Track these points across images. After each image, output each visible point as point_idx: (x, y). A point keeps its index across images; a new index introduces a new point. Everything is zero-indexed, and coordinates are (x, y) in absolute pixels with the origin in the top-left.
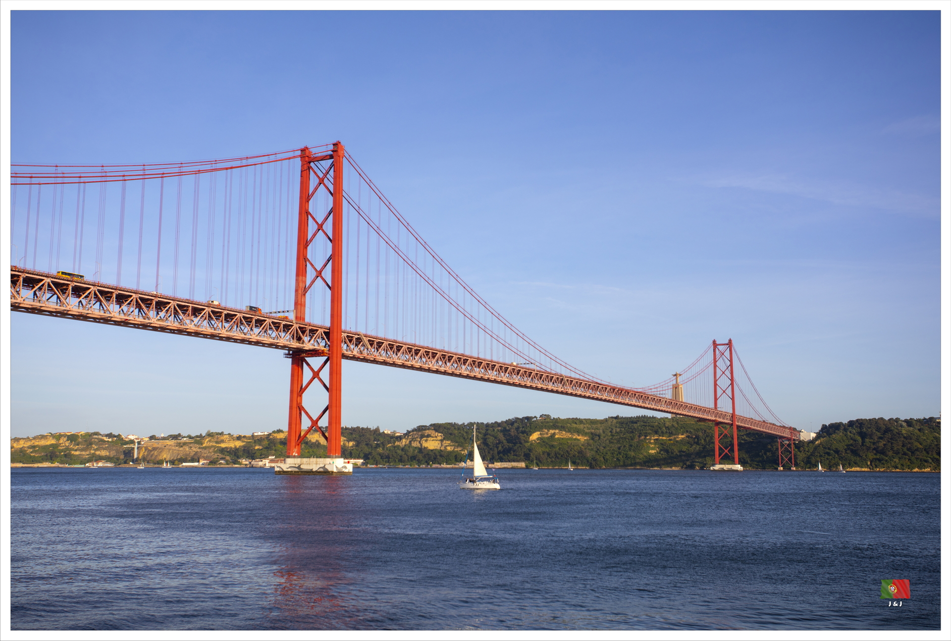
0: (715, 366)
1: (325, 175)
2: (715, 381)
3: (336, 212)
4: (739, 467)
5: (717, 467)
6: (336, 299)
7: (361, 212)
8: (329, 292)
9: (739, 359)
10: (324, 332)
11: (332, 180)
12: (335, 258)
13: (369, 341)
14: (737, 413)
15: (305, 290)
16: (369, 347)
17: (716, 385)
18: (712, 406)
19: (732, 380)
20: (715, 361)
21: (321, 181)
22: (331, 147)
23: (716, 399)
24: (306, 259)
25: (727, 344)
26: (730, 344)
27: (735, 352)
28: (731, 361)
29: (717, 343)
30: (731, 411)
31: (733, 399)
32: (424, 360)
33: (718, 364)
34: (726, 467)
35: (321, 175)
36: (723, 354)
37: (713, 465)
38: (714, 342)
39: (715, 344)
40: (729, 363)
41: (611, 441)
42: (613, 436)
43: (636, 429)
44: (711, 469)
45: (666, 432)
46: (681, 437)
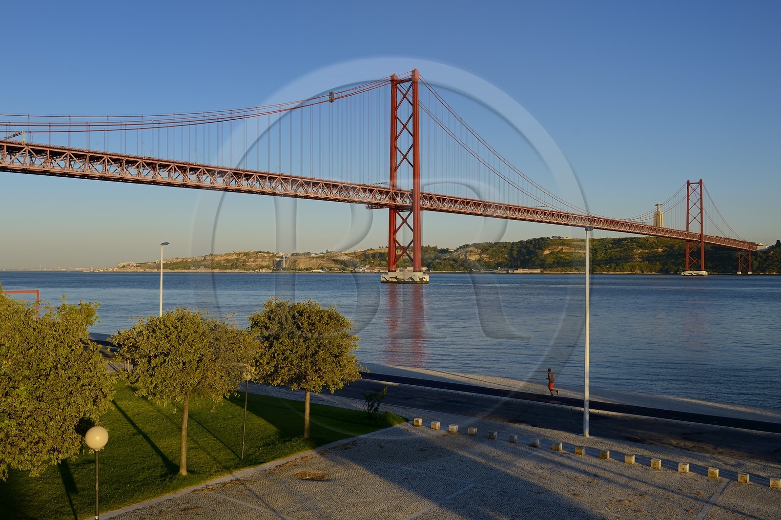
0: (688, 199)
1: (407, 92)
2: (688, 210)
3: (414, 116)
4: (704, 273)
5: (687, 273)
6: (416, 173)
7: (430, 114)
8: (411, 169)
9: (708, 193)
10: (410, 194)
11: (412, 95)
12: (415, 146)
13: (437, 198)
14: (704, 233)
15: (396, 168)
16: (437, 202)
17: (688, 213)
18: (685, 229)
19: (701, 209)
20: (688, 196)
21: (405, 96)
22: (411, 73)
23: (688, 224)
24: (396, 148)
25: (698, 183)
26: (701, 182)
27: (705, 188)
28: (701, 195)
29: (690, 182)
30: (699, 232)
31: (701, 223)
32: (472, 208)
33: (690, 198)
34: (694, 273)
35: (404, 93)
36: (695, 190)
37: (684, 271)
38: (688, 182)
39: (688, 183)
40: (699, 197)
41: (605, 254)
42: (606, 250)
43: (624, 245)
44: (682, 274)
45: (648, 247)
46: (660, 250)
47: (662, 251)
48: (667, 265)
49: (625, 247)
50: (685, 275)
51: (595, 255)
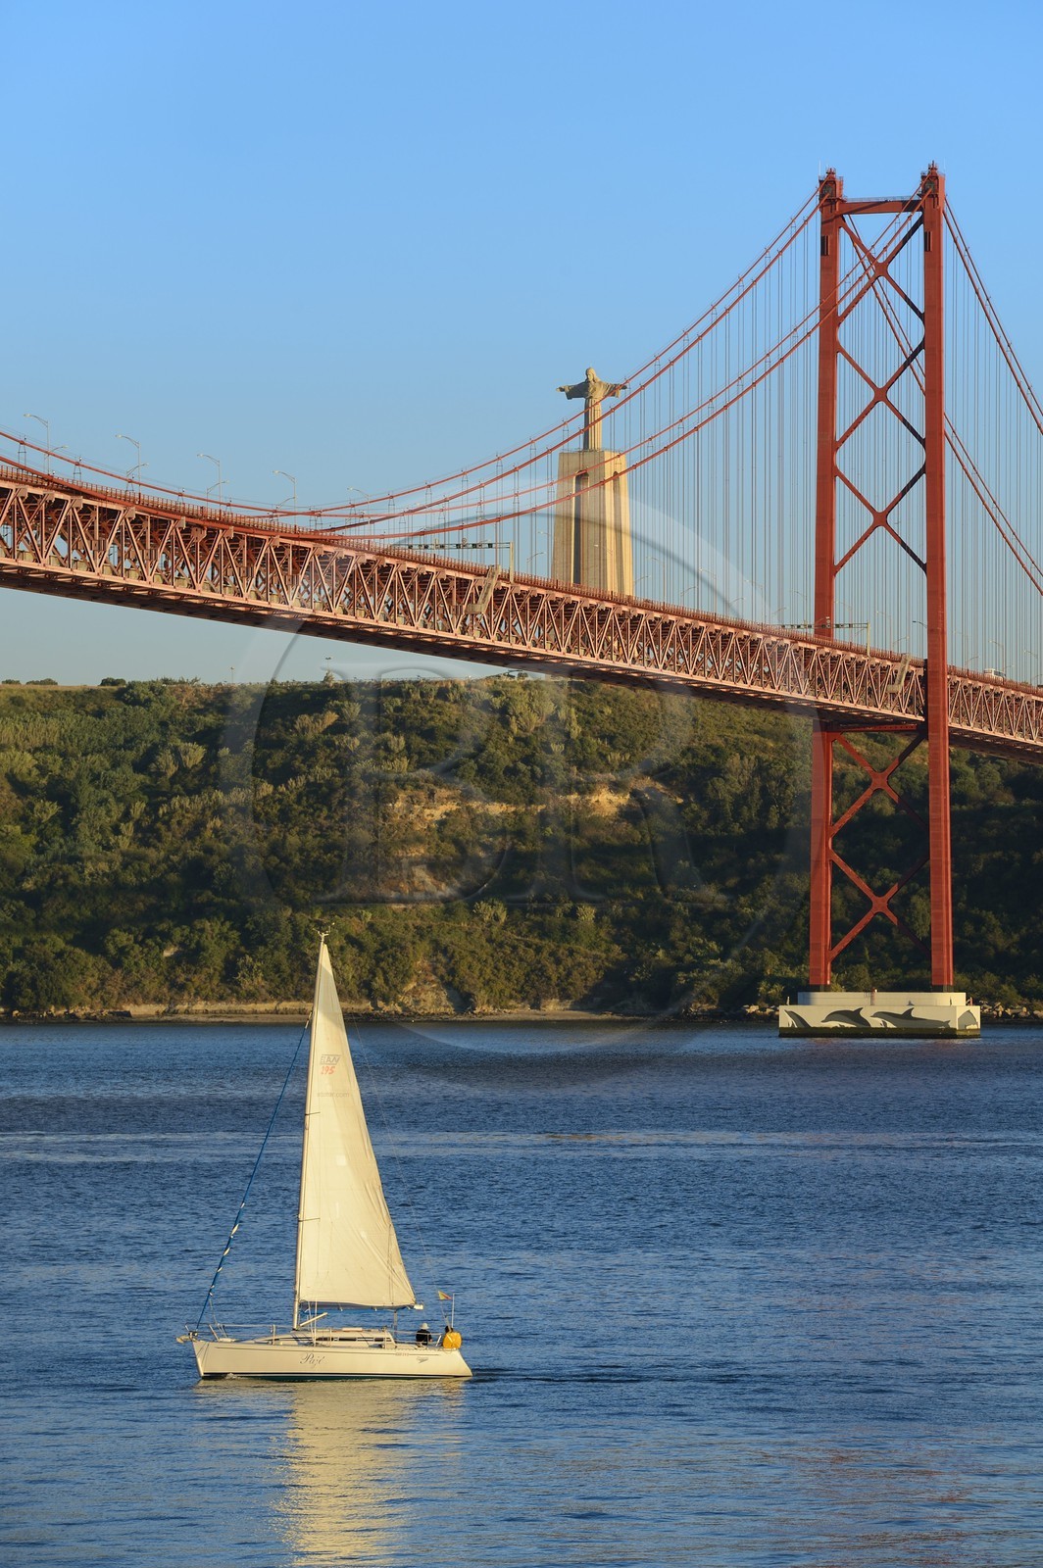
0: (830, 350)
2: (828, 446)
4: (953, 1007)
5: (820, 1009)
9: (983, 304)
14: (956, 656)
17: (827, 473)
18: (803, 613)
19: (933, 440)
20: (830, 319)
23: (826, 569)
25: (909, 206)
26: (928, 200)
27: (964, 254)
28: (931, 315)
30: (919, 650)
31: (933, 567)
33: (844, 334)
34: (878, 1006)
36: (882, 270)
37: (797, 991)
38: (829, 186)
39: (833, 205)
40: (916, 332)
41: (147, 834)
42: (155, 795)
43: (308, 752)
44: (786, 1021)
45: (512, 771)
46: (606, 802)
47: (625, 814)
48: (658, 932)
49: (322, 772)
50: (803, 1031)
51: (59, 844)
